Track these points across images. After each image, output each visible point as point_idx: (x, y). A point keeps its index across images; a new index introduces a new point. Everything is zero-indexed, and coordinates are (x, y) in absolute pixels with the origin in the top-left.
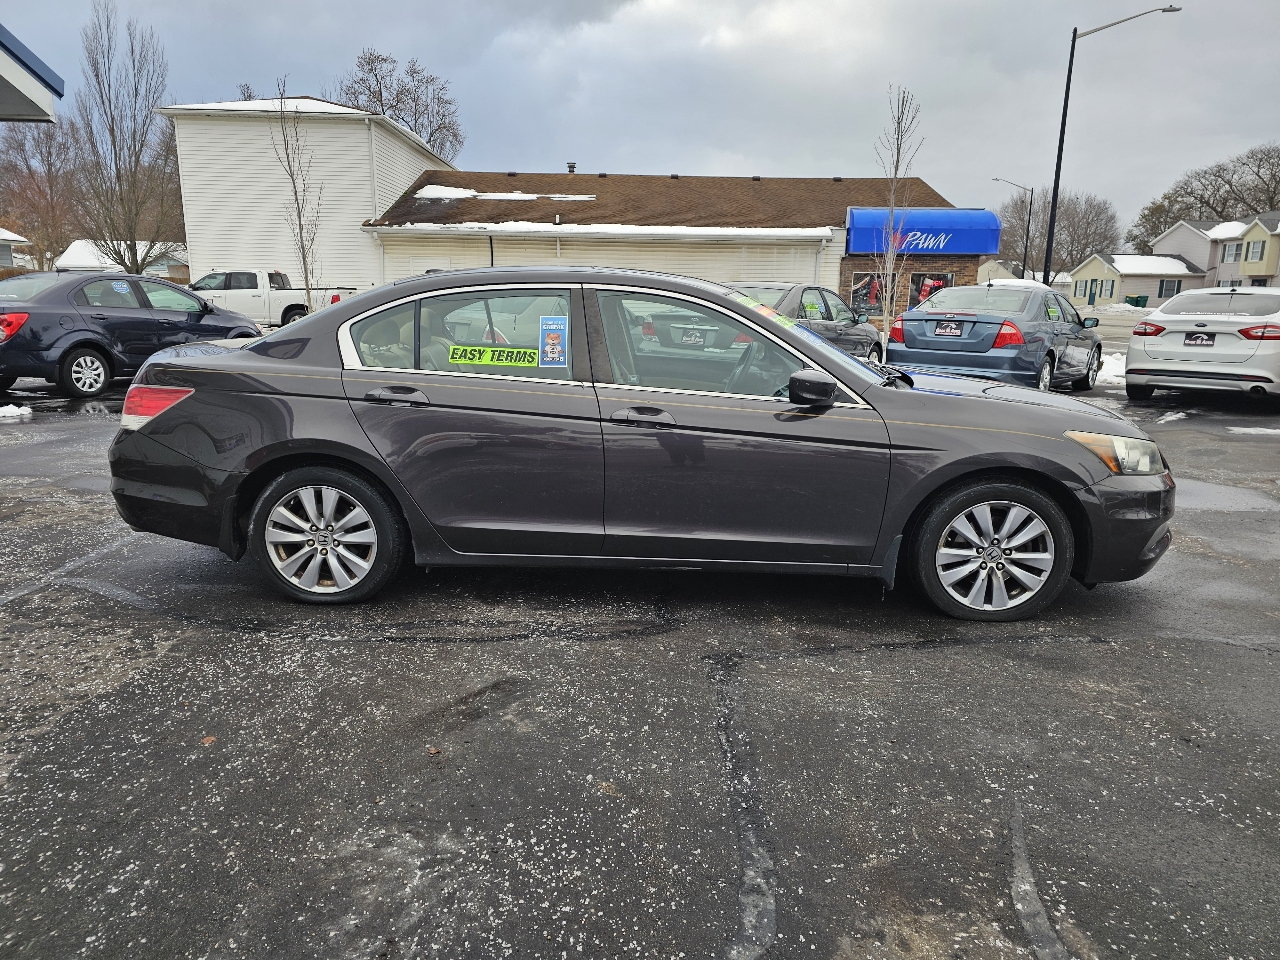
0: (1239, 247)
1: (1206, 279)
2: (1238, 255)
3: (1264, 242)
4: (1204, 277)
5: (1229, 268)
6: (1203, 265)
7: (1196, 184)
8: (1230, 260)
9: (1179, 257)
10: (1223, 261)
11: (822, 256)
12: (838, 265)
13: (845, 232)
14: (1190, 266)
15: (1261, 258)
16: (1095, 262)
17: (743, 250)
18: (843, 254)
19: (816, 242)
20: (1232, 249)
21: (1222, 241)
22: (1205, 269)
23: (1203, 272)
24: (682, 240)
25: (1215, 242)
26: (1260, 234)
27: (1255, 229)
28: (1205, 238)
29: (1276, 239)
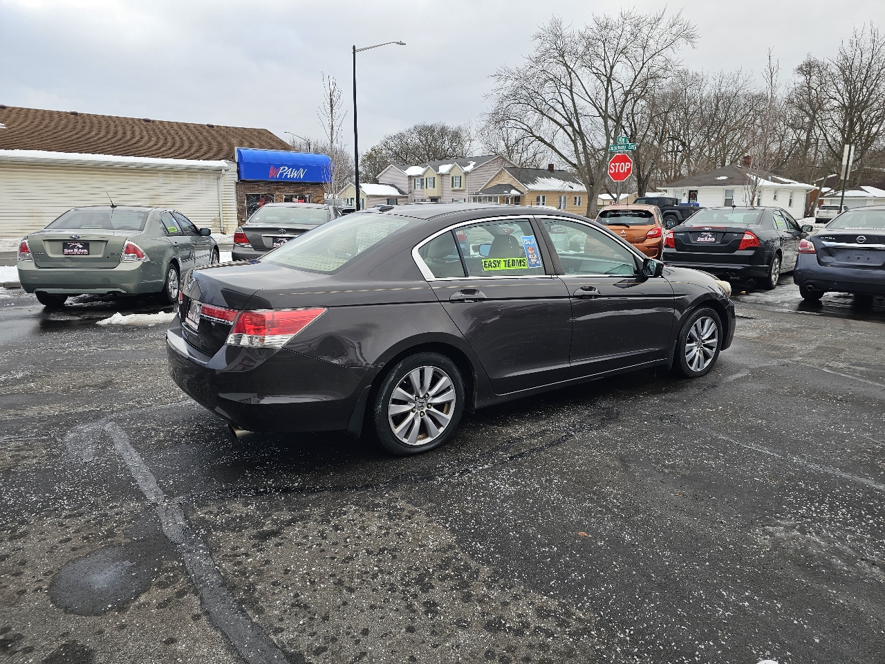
0: (422, 180)
1: (409, 198)
2: (422, 184)
3: (434, 178)
4: (407, 197)
5: (419, 192)
6: (406, 190)
7: (392, 144)
8: (418, 188)
9: (392, 185)
10: (415, 188)
11: (222, 182)
12: (234, 187)
13: (236, 165)
14: (400, 191)
15: (434, 187)
16: (350, 188)
17: (160, 175)
18: (236, 180)
19: (218, 171)
20: (419, 182)
21: (413, 177)
22: (407, 192)
23: (406, 194)
24: (102, 165)
25: (410, 177)
26: (432, 173)
27: (429, 171)
28: (404, 175)
29: (439, 176)
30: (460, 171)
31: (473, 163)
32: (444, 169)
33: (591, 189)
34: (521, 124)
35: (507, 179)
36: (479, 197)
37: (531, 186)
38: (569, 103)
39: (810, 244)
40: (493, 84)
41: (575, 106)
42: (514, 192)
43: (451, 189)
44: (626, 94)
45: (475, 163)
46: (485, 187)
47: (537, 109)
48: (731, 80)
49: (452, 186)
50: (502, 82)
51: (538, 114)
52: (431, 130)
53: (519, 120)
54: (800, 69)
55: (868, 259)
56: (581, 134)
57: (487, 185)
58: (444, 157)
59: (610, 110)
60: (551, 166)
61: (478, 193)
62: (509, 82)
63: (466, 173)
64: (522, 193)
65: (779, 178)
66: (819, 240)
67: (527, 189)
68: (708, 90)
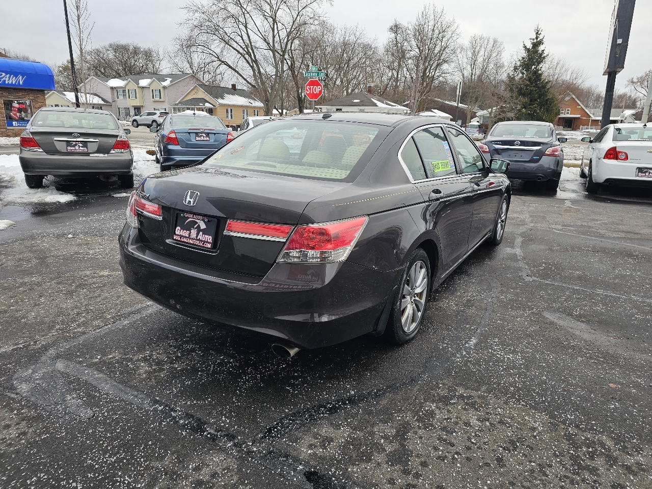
0: (124, 91)
1: (113, 106)
2: (124, 95)
3: (135, 90)
4: (111, 105)
5: (122, 102)
6: (110, 100)
8: (121, 97)
9: (97, 95)
10: (118, 98)
14: (103, 99)
15: (136, 97)
16: (54, 95)
20: (121, 92)
21: (115, 88)
22: (111, 101)
23: (110, 103)
25: (112, 88)
26: (132, 86)
27: (130, 84)
28: (107, 86)
29: (140, 89)
30: (157, 85)
31: (169, 80)
32: (144, 82)
33: (267, 105)
34: (209, 51)
35: (201, 94)
36: (178, 108)
37: (220, 101)
38: (245, 37)
39: (485, 147)
40: (184, 15)
41: (250, 40)
42: (207, 105)
43: (152, 100)
44: (288, 35)
45: (171, 79)
46: (182, 99)
47: (222, 39)
48: (352, 32)
49: (153, 98)
50: (191, 14)
51: (223, 44)
52: (125, 48)
53: (207, 46)
54: (391, 29)
55: (521, 156)
56: (256, 61)
57: (184, 98)
58: (141, 73)
59: (277, 46)
60: (234, 86)
61: (176, 105)
62: (197, 15)
63: (164, 88)
64: (214, 106)
65: (389, 103)
66: (491, 144)
67: (218, 103)
68: (338, 38)
